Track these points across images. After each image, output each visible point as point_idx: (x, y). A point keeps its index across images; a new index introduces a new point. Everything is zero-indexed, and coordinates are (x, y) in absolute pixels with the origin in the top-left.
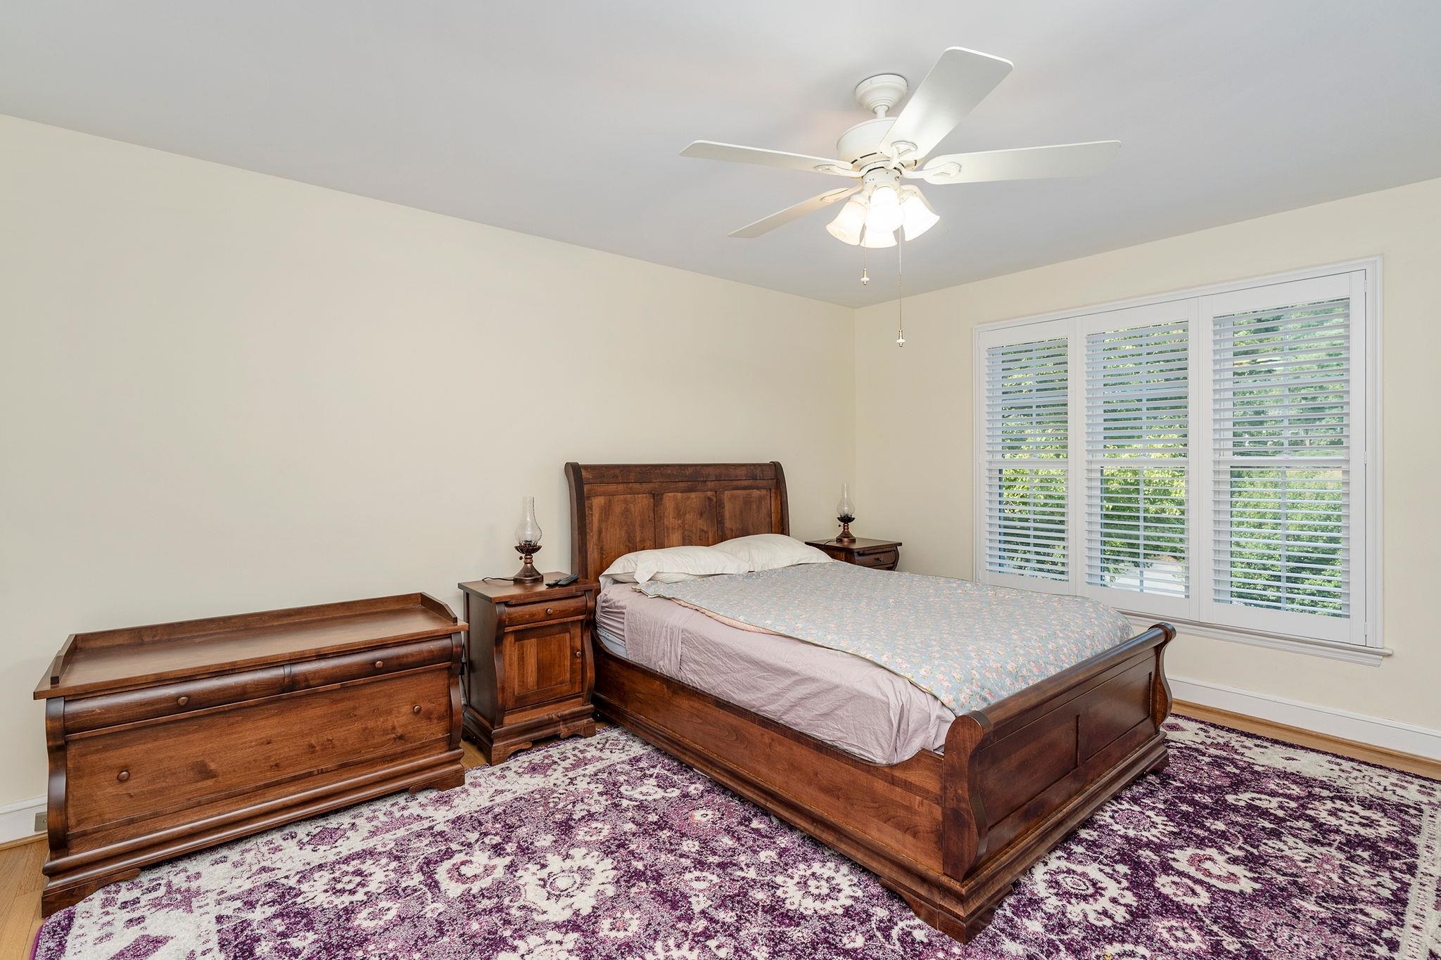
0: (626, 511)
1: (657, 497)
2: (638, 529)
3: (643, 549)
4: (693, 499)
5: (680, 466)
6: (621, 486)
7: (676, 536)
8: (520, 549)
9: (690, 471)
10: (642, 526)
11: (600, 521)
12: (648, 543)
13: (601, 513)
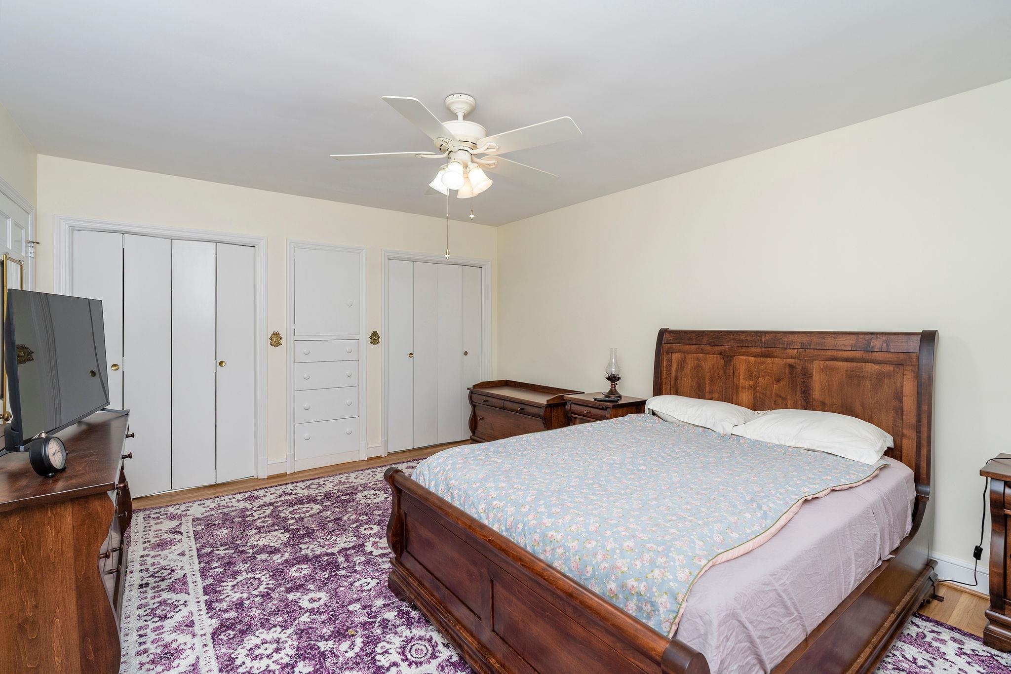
0: (698, 367)
1: (728, 358)
2: (707, 382)
3: (711, 399)
4: (769, 364)
5: (757, 333)
6: (694, 347)
7: (745, 396)
8: (608, 379)
9: (768, 337)
10: (712, 380)
11: (677, 371)
12: (716, 395)
13: (678, 366)
